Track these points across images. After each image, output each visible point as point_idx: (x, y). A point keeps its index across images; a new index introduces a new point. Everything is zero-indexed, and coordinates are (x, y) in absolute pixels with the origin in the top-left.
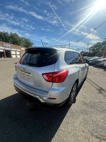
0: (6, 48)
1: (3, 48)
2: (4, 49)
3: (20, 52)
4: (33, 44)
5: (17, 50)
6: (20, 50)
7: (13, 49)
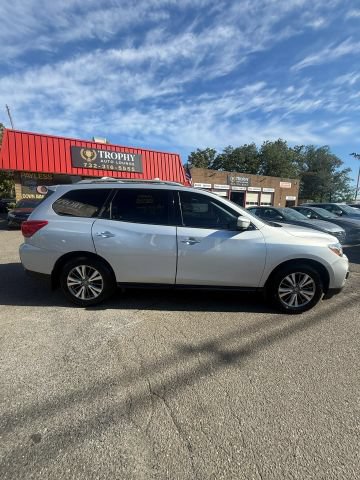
0: (233, 188)
1: (227, 187)
2: (228, 191)
3: (273, 194)
4: (338, 162)
5: (265, 190)
6: (273, 190)
7: (251, 189)
